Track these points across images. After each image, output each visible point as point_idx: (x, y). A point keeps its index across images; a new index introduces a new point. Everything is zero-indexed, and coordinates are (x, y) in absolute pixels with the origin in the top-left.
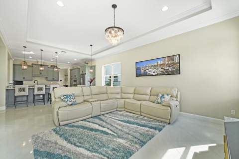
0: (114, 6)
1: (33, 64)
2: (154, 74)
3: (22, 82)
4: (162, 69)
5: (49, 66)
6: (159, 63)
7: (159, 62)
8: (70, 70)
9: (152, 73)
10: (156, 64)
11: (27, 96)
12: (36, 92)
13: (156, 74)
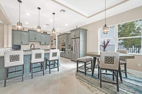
1: (29, 30)
3: (20, 46)
5: (42, 32)
8: (58, 36)
11: (23, 65)
12: (34, 60)
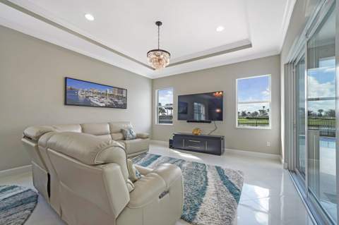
0: (159, 23)
2: (101, 105)
4: (112, 100)
6: (108, 92)
7: (108, 90)
9: (98, 103)
10: (104, 91)
13: (104, 105)
